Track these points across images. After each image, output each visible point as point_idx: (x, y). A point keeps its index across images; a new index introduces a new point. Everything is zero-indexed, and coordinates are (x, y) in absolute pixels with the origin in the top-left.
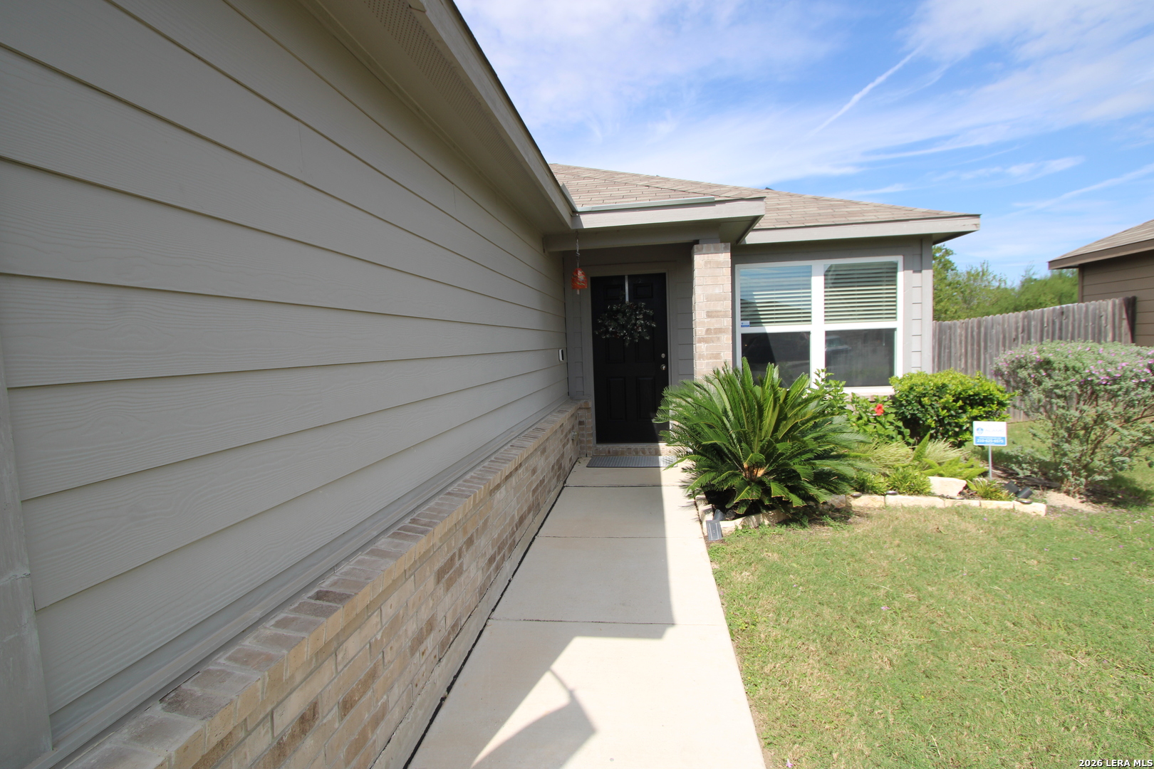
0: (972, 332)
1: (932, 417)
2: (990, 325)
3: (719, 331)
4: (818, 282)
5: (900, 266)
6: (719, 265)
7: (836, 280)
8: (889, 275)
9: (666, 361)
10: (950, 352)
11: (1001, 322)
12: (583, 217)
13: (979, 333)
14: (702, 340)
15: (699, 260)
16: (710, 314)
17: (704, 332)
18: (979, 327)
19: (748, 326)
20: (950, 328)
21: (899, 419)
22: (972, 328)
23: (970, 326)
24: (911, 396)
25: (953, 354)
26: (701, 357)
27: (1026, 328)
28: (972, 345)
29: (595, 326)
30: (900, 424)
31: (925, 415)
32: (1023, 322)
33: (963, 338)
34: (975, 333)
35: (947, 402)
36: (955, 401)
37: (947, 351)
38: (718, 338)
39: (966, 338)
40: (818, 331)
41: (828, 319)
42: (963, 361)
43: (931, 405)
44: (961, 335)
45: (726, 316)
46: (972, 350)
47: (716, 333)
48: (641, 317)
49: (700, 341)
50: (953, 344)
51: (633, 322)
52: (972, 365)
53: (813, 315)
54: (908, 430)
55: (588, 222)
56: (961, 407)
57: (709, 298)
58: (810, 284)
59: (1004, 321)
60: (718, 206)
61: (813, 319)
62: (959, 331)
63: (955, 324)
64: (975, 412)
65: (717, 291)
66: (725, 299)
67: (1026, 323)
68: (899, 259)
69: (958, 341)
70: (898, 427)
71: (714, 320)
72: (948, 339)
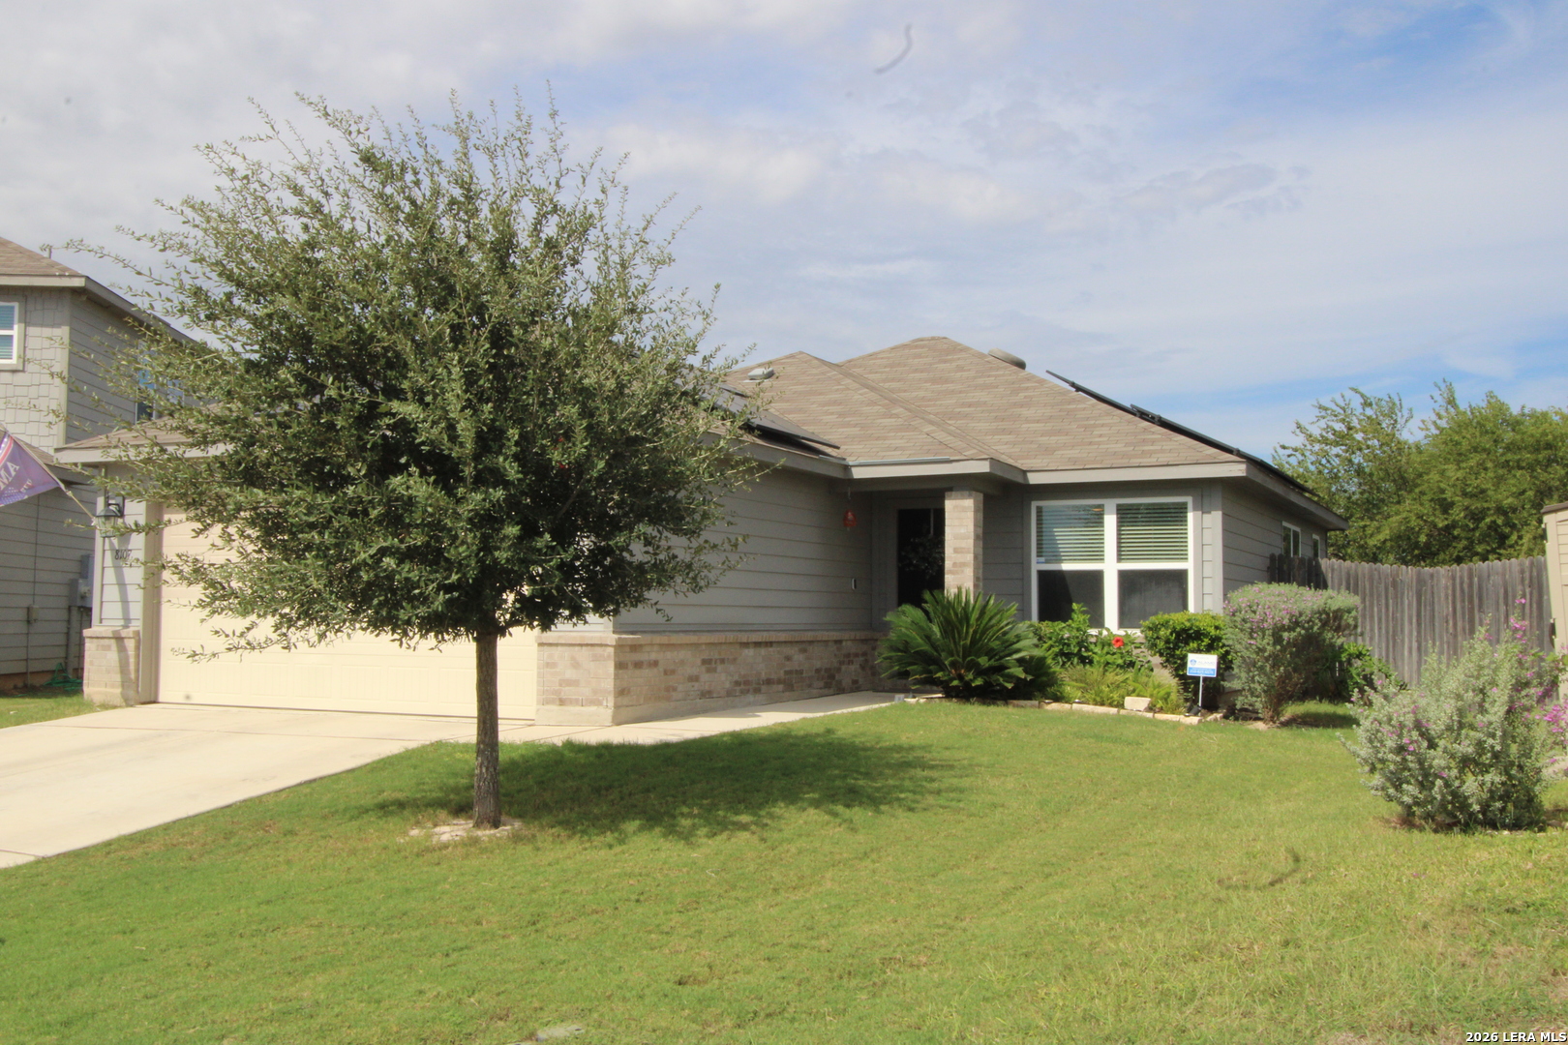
0: (1462, 583)
2: (1485, 575)
3: (963, 565)
4: (1110, 521)
5: (1190, 506)
6: (964, 509)
7: (1125, 516)
8: (1177, 514)
10: (1433, 610)
11: (1500, 570)
12: (854, 470)
13: (1471, 585)
14: (951, 572)
15: (949, 505)
16: (956, 551)
17: (951, 566)
18: (1471, 577)
19: (1044, 563)
20: (1432, 576)
22: (1461, 578)
23: (1458, 574)
25: (1436, 614)
27: (1535, 581)
28: (1463, 601)
29: (900, 559)
32: (1531, 572)
33: (1450, 592)
34: (1465, 586)
37: (1428, 608)
38: (963, 571)
39: (1454, 591)
40: (1111, 569)
41: (1120, 559)
42: (1451, 623)
44: (1446, 588)
45: (969, 552)
46: (1463, 608)
47: (961, 566)
50: (1436, 600)
52: (1464, 629)
53: (1106, 553)
55: (858, 473)
57: (956, 537)
58: (1102, 523)
59: (1504, 569)
60: (954, 464)
61: (1106, 557)
62: (1443, 581)
63: (1438, 572)
65: (963, 531)
67: (1535, 574)
68: (1189, 500)
69: (1443, 595)
71: (959, 555)
72: (1429, 592)
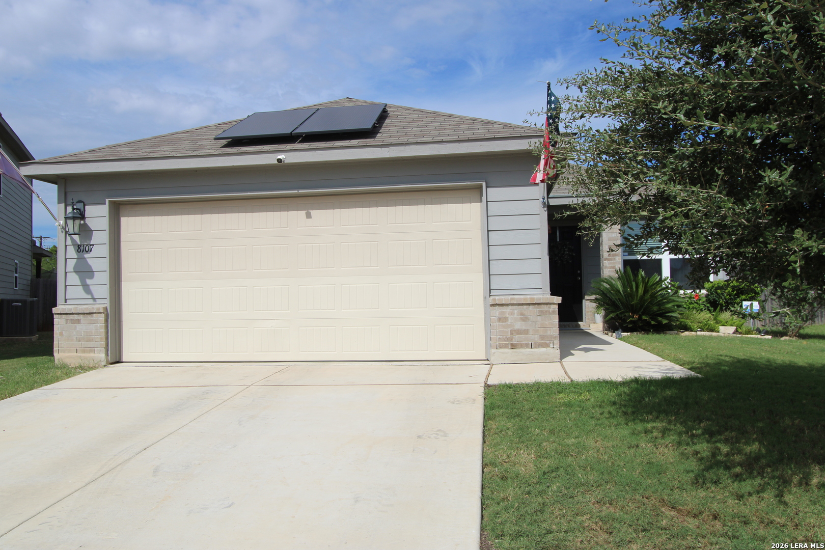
1: (723, 300)
3: (615, 255)
9: (580, 275)
14: (606, 259)
17: (607, 256)
19: (627, 256)
21: (708, 303)
24: (713, 290)
26: (606, 267)
30: (709, 305)
31: (719, 299)
35: (729, 292)
36: (733, 291)
38: (614, 259)
40: (665, 259)
43: (722, 294)
47: (613, 256)
48: (567, 250)
49: (605, 260)
51: (562, 252)
54: (713, 308)
56: (735, 294)
64: (744, 297)
65: (614, 235)
66: (617, 240)
70: (708, 307)
